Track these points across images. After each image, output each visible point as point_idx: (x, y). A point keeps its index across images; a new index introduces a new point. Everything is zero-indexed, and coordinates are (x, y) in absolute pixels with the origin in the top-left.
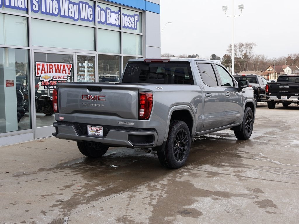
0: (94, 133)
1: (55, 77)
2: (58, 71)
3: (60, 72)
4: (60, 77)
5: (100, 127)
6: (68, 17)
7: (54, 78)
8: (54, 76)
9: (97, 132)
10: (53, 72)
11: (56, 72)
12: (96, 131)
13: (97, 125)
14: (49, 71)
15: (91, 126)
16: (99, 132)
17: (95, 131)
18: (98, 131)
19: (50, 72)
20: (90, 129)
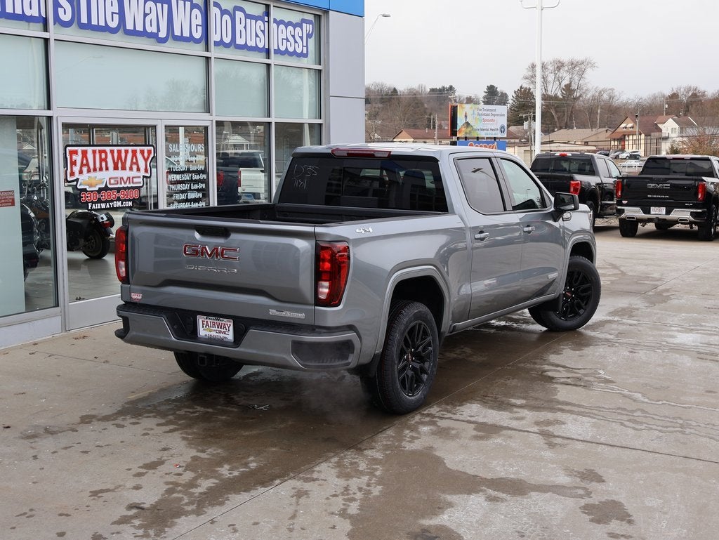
0: (213, 334)
1: (112, 181)
2: (120, 165)
3: (124, 168)
4: (125, 180)
5: (225, 320)
6: (144, 34)
7: (110, 184)
8: (110, 179)
9: (220, 332)
10: (107, 169)
11: (116, 168)
12: (216, 329)
13: (218, 316)
14: (98, 166)
15: (205, 317)
16: (224, 333)
17: (214, 329)
18: (222, 330)
19: (101, 169)
20: (203, 324)
